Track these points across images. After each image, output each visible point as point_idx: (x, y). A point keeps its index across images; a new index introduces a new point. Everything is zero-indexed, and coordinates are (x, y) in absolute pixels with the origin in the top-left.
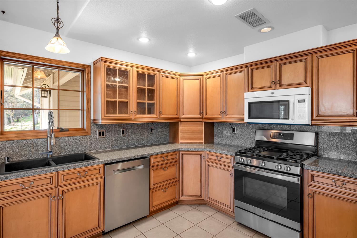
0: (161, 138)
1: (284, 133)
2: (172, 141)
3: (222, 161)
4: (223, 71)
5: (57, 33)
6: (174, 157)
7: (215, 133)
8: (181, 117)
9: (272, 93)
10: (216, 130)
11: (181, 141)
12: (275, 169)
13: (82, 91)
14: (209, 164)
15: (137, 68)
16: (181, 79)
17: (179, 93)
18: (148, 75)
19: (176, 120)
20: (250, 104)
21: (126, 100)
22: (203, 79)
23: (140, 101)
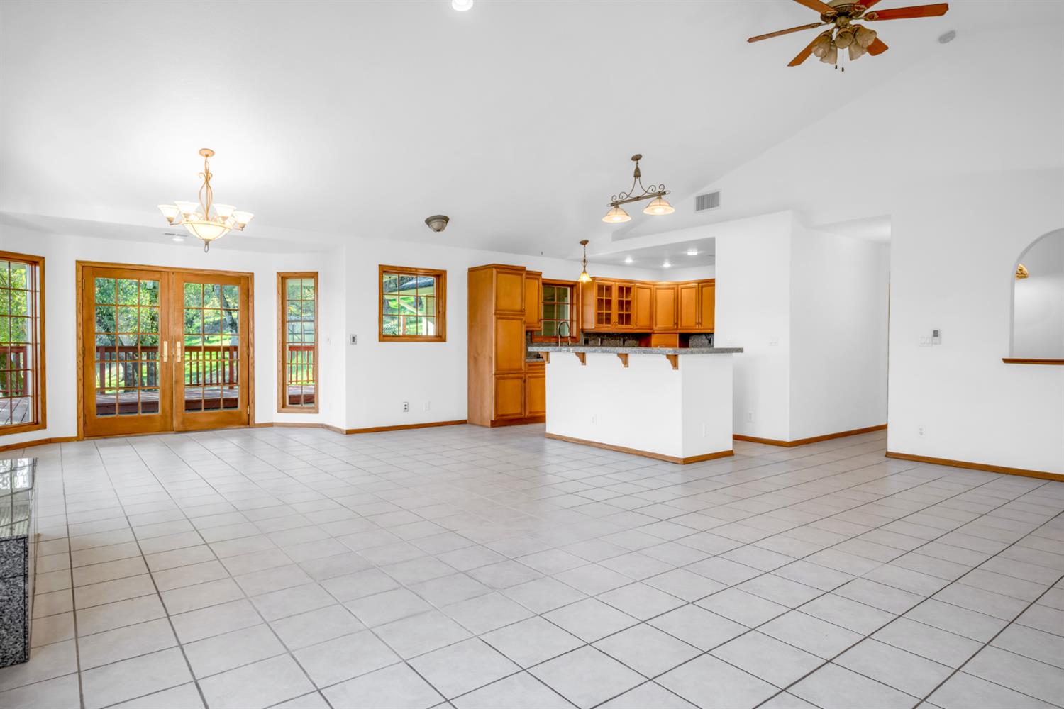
4: (699, 283)
5: (585, 269)
7: (688, 343)
8: (654, 328)
10: (690, 341)
13: (570, 304)
15: (618, 281)
16: (655, 289)
17: (653, 301)
18: (626, 287)
19: (649, 331)
21: (609, 312)
22: (678, 288)
23: (620, 312)
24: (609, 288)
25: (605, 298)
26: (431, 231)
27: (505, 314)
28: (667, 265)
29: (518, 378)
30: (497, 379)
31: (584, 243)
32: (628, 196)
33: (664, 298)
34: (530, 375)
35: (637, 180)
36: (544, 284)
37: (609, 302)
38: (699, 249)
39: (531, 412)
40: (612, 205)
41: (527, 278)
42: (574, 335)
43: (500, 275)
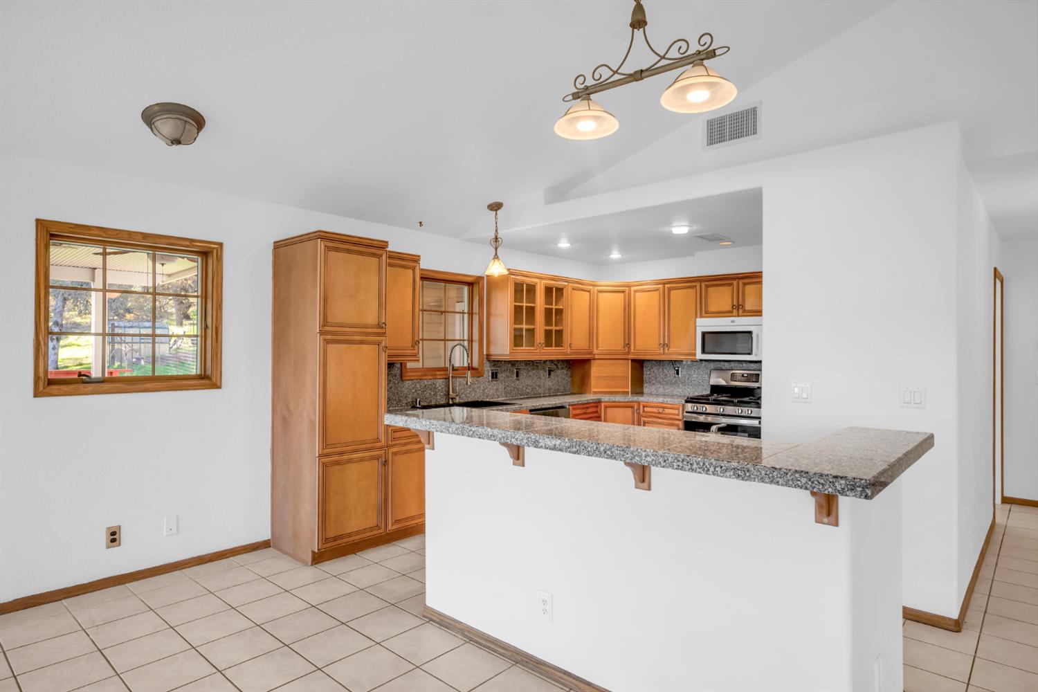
0: (560, 386)
1: (748, 374)
2: (576, 391)
3: (666, 414)
4: (664, 282)
5: (496, 254)
6: (594, 410)
7: (645, 377)
8: (595, 350)
9: (733, 322)
10: (647, 373)
11: (594, 390)
12: (735, 414)
13: (469, 313)
14: (645, 419)
15: (546, 278)
16: (596, 291)
18: (556, 288)
19: (587, 356)
20: (704, 334)
21: (532, 327)
22: (630, 291)
23: (548, 328)
24: (531, 289)
25: (525, 304)
26: (159, 144)
27: (344, 334)
28: (615, 255)
29: (372, 458)
30: (325, 467)
31: (495, 207)
32: (615, 72)
33: (610, 305)
34: (395, 449)
35: (639, 33)
36: (423, 278)
37: (531, 311)
38: (692, 221)
39: (397, 521)
40: (576, 96)
41: (391, 265)
42: (475, 364)
43: (333, 254)
